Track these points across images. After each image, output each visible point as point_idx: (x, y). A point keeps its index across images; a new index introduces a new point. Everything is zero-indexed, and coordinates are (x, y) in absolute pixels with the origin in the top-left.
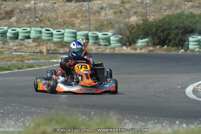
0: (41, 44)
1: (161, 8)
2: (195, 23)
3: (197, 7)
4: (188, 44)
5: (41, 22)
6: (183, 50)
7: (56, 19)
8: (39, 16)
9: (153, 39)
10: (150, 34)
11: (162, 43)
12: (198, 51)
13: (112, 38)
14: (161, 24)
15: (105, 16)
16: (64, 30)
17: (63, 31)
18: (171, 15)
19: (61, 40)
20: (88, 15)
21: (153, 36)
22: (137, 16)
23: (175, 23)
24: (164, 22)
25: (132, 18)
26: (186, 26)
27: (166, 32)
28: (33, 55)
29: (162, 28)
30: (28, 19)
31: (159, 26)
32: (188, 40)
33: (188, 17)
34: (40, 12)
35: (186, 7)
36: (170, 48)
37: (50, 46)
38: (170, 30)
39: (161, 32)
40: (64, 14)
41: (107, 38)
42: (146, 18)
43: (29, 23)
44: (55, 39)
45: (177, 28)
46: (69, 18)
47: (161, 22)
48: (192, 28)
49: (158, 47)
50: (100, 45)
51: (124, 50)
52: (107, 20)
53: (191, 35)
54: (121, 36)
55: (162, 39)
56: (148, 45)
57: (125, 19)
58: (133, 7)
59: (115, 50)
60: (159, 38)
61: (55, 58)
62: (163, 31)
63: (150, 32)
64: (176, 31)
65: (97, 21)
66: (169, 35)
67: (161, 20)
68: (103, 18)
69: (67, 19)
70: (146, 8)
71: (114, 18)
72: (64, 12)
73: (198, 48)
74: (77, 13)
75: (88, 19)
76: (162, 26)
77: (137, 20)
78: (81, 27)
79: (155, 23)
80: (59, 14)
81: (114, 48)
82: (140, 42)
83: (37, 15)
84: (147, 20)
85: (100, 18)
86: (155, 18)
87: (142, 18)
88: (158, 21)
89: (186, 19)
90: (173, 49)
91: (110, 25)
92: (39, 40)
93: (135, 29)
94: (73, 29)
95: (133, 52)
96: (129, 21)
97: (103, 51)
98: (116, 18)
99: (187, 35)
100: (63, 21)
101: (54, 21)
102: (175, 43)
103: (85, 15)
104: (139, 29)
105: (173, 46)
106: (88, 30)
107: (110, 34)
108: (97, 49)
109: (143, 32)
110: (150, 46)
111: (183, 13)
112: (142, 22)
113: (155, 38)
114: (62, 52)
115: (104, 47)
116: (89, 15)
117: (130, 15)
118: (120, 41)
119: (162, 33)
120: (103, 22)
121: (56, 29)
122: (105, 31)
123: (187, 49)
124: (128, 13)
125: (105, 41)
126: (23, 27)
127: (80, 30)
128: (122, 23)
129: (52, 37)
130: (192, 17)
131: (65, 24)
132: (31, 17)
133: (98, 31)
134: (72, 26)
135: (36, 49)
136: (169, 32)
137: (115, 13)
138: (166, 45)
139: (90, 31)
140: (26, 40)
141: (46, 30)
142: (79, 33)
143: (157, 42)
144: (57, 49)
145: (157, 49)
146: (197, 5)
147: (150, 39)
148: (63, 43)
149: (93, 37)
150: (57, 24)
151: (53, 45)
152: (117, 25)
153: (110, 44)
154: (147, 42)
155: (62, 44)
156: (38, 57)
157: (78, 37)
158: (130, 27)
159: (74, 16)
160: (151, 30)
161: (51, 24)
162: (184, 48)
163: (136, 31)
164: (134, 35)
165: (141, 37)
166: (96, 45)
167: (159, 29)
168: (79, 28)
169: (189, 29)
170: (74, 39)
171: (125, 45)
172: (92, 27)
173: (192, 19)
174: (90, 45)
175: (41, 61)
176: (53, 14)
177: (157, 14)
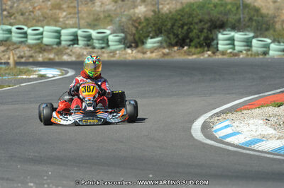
0: (11, 48)
2: (226, 14)
4: (217, 44)
5: (10, 17)
6: (209, 53)
7: (33, 12)
8: (7, 8)
9: (168, 37)
10: (163, 31)
11: (181, 42)
12: (231, 53)
13: (111, 38)
14: (179, 17)
15: (101, 6)
16: (43, 27)
17: (41, 29)
18: (193, 4)
19: (39, 41)
20: (76, 5)
21: (169, 33)
22: (146, 6)
23: (199, 15)
24: (183, 14)
25: (139, 7)
26: (213, 19)
27: (186, 28)
29: (181, 22)
31: (176, 20)
32: (217, 37)
33: (215, 6)
34: (9, 3)
36: (193, 50)
37: (24, 51)
38: (191, 24)
39: (179, 27)
40: (43, 4)
41: (104, 37)
42: (158, 8)
44: (30, 41)
45: (201, 21)
46: (51, 10)
47: (179, 14)
48: (222, 21)
49: (176, 48)
50: (94, 48)
51: (129, 54)
52: (104, 11)
53: (221, 31)
54: (123, 35)
55: (180, 37)
56: (161, 47)
57: (129, 9)
59: (116, 54)
60: (176, 35)
61: (25, 73)
62: (182, 27)
63: (164, 28)
64: (200, 26)
65: (89, 14)
66: (190, 32)
67: (180, 10)
68: (98, 9)
71: (113, 8)
72: (43, 2)
73: (230, 48)
74: (62, 2)
75: (76, 11)
76: (180, 20)
77: (146, 11)
78: (67, 22)
79: (170, 16)
80: (36, 5)
81: (114, 52)
82: (151, 43)
83: (4, 7)
84: (159, 12)
85: (94, 9)
86: (170, 8)
87: (153, 8)
88: (173, 11)
89: (213, 8)
90: (199, 50)
91: (108, 18)
92: (8, 42)
93: (144, 24)
94: (56, 26)
95: (140, 56)
96: (134, 13)
98: (116, 10)
99: (216, 30)
100: (42, 14)
101: (30, 15)
102: (199, 43)
103: (72, 5)
104: (148, 25)
105: (196, 47)
106: (76, 28)
107: (108, 32)
108: (90, 53)
109: (154, 28)
110: (164, 48)
112: (153, 14)
113: (171, 36)
114: (40, 59)
115: (100, 51)
116: (78, 5)
117: (136, 4)
118: (120, 42)
119: (180, 30)
120: (99, 15)
121: (32, 26)
122: (100, 29)
123: (215, 50)
124: (134, 2)
125: (101, 42)
127: (65, 27)
128: (125, 15)
129: (26, 37)
130: (222, 5)
133: (91, 28)
134: (55, 21)
135: (4, 55)
136: (190, 28)
137: (115, 1)
138: (186, 45)
139: (80, 29)
141: (18, 28)
142: (63, 32)
143: (174, 41)
144: (33, 54)
145: (175, 52)
147: (164, 38)
148: (42, 46)
149: (85, 37)
150: (34, 19)
151: (28, 49)
153: (108, 46)
154: (161, 42)
155: (41, 48)
156: (2, 72)
157: (63, 38)
158: (135, 21)
159: (58, 7)
160: (166, 25)
161: (25, 19)
162: (212, 49)
163: (145, 26)
164: (141, 32)
165: (151, 35)
166: (89, 48)
167: (177, 24)
168: (64, 23)
169: (218, 23)
170: (58, 40)
171: (130, 47)
172: (82, 22)
173: (222, 9)
174: (81, 48)
175: (4, 78)
176: (28, 5)
177: (174, 2)
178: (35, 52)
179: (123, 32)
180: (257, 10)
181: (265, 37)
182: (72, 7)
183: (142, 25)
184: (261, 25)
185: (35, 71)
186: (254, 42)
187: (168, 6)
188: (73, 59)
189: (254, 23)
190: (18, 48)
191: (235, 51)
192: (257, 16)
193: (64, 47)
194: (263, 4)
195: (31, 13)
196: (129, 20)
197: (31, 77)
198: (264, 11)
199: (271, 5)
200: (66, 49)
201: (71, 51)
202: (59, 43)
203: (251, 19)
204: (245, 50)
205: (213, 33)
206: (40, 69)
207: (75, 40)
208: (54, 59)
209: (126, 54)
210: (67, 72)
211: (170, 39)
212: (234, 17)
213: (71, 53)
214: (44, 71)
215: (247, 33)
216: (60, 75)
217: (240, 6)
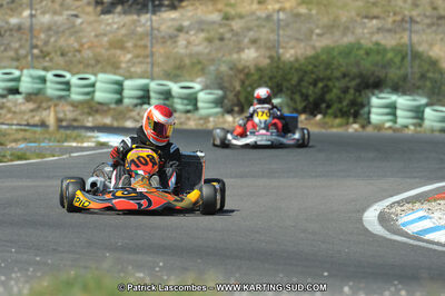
0: (44, 105)
1: (312, 32)
2: (384, 67)
3: (389, 31)
4: (369, 113)
5: (44, 57)
6: (356, 126)
7: (79, 51)
8: (39, 43)
9: (292, 99)
10: (284, 89)
11: (312, 108)
12: (390, 128)
13: (202, 96)
14: (310, 67)
15: (186, 47)
16: (95, 75)
17: (92, 78)
18: (333, 49)
19: (88, 97)
20: (149, 44)
21: (293, 93)
22: (257, 49)
23: (341, 66)
24: (317, 64)
25: (246, 51)
26: (364, 72)
27: (320, 85)
28: (25, 130)
29: (313, 76)
30: (16, 51)
31: (305, 72)
32: (369, 103)
33: (367, 54)
34: (43, 36)
36: (329, 120)
37: (64, 112)
38: (329, 79)
39: (310, 84)
40: (95, 40)
41: (191, 94)
42: (277, 52)
43: (18, 60)
44: (75, 96)
45: (344, 76)
46: (107, 49)
47: (310, 63)
48: (378, 77)
49: (303, 117)
51: (229, 122)
52: (191, 55)
53: (376, 92)
54: (220, 92)
57: (230, 54)
58: (249, 29)
59: (209, 122)
60: (305, 97)
61: (75, 140)
62: (315, 84)
63: (285, 84)
64: (343, 83)
65: (168, 58)
66: (328, 92)
67: (312, 57)
68: (182, 51)
69: (103, 51)
70: (278, 30)
71: (207, 51)
72: (96, 36)
73: (388, 121)
74: (125, 39)
75: (148, 52)
76: (313, 72)
77: (258, 57)
78: (133, 69)
79: (297, 65)
80: (84, 40)
81: (206, 118)
83: (35, 41)
84: (279, 58)
85: (176, 50)
86: (296, 53)
87: (268, 54)
88: (302, 61)
89: (364, 57)
90: (338, 121)
91: (196, 66)
92: (40, 96)
93: (256, 77)
94: (115, 74)
96: (240, 60)
97: (181, 124)
98: (209, 54)
99: (367, 91)
100: (94, 56)
101: (75, 56)
102: (341, 110)
103: (142, 43)
104: (261, 78)
105: (336, 117)
106: (147, 78)
107: (197, 86)
109: (270, 84)
111: (359, 43)
112: (268, 61)
113: (297, 97)
114: (89, 124)
115: (184, 116)
116: (152, 43)
117: (242, 46)
118: (218, 102)
119: (311, 87)
120: (182, 60)
121: (77, 73)
122: (186, 81)
123: (365, 122)
124: (238, 42)
125: (185, 102)
126: (5, 68)
127: (130, 76)
128: (224, 62)
129: (69, 90)
130: (378, 52)
131: (98, 62)
132: (21, 46)
133: (171, 80)
134: (114, 66)
135: (34, 117)
136: (326, 86)
137: (210, 40)
138: (320, 113)
139: (153, 79)
140: (11, 97)
141: (56, 76)
142: (127, 83)
143: (300, 106)
144: (80, 117)
145: (301, 122)
146: (389, 26)
148: (93, 104)
149: (161, 93)
150: (80, 62)
151: (71, 108)
152: (212, 68)
153: (196, 108)
155: (91, 108)
156: (38, 136)
157: (126, 93)
158: (241, 71)
159: (119, 45)
160: (289, 81)
161: (66, 62)
162: (360, 120)
164: (249, 89)
167: (306, 78)
168: (129, 71)
169: (371, 81)
170: (118, 96)
171: (230, 112)
172: (157, 70)
173: (379, 58)
175: (42, 145)
176: (72, 40)
177: (302, 45)
178: (82, 114)
179: (221, 88)
180: (434, 63)
182: (140, 47)
183: (252, 78)
184: (439, 86)
185: (90, 137)
186: (428, 112)
187: (292, 51)
189: (428, 84)
191: (397, 126)
192: (434, 72)
193: (127, 107)
194: (442, 54)
195: (77, 54)
196: (231, 69)
197: (85, 145)
200: (131, 111)
201: (139, 114)
202: (120, 101)
203: (423, 77)
204: (414, 125)
205: (363, 95)
206: (96, 134)
207: (145, 98)
208: (111, 124)
209: (225, 122)
211: (295, 102)
212: (398, 72)
213: (138, 117)
214: (103, 138)
215: (417, 98)
217: (407, 54)
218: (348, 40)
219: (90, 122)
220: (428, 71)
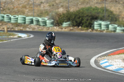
0: (4, 24)
1: (78, 3)
2: (98, 13)
3: (99, 3)
4: (94, 26)
5: (4, 10)
6: (90, 30)
7: (13, 9)
8: (2, 6)
10: (70, 20)
11: (78, 24)
12: (100, 30)
13: (48, 21)
14: (78, 14)
15: (43, 8)
16: (18, 15)
17: (17, 16)
18: (84, 8)
19: (16, 22)
20: (33, 7)
21: (73, 21)
22: (63, 8)
23: (86, 13)
25: (60, 9)
26: (93, 15)
27: (81, 18)
29: (79, 16)
31: (76, 15)
32: (94, 23)
34: (3, 4)
35: (93, 3)
36: (83, 28)
37: (9, 26)
38: (83, 17)
39: (78, 18)
40: (18, 6)
41: (44, 21)
42: (69, 9)
45: (87, 16)
46: (21, 8)
47: (78, 13)
49: (76, 27)
50: (40, 25)
51: (55, 29)
52: (45, 10)
53: (96, 20)
54: (53, 20)
56: (69, 26)
57: (56, 9)
58: (61, 3)
60: (76, 22)
61: (12, 35)
62: (79, 18)
63: (71, 18)
64: (87, 18)
65: (38, 11)
67: (78, 11)
70: (69, 3)
71: (49, 9)
72: (18, 5)
73: (99, 28)
74: (26, 5)
75: (33, 9)
76: (78, 15)
77: (63, 11)
78: (28, 14)
79: (74, 13)
80: (15, 6)
81: (49, 28)
82: (65, 24)
83: (1, 6)
84: (69, 11)
85: (40, 8)
87: (66, 10)
88: (75, 11)
89: (93, 11)
90: (85, 29)
91: (46, 13)
92: (3, 22)
94: (23, 15)
95: (60, 30)
96: (58, 11)
97: (42, 29)
98: (50, 9)
99: (93, 20)
100: (18, 10)
101: (12, 10)
102: (86, 25)
103: (31, 6)
104: (64, 16)
105: (85, 27)
106: (32, 16)
107: (46, 19)
108: (38, 28)
109: (67, 18)
110: (71, 27)
111: (91, 7)
112: (66, 12)
113: (74, 22)
115: (43, 27)
118: (52, 23)
120: (42, 11)
121: (13, 15)
122: (43, 17)
123: (93, 29)
124: (58, 6)
125: (43, 23)
127: (28, 16)
128: (54, 12)
129: (11, 20)
130: (96, 9)
134: (23, 13)
136: (82, 19)
137: (50, 6)
138: (80, 26)
139: (34, 17)
141: (7, 16)
142: (27, 18)
143: (75, 24)
145: (75, 29)
146: (99, 2)
149: (36, 21)
150: (14, 12)
151: (11, 25)
152: (51, 13)
153: (46, 25)
154: (69, 24)
155: (17, 25)
156: (2, 34)
157: (27, 21)
158: (58, 15)
159: (25, 7)
160: (72, 17)
161: (10, 12)
162: (91, 28)
163: (63, 17)
164: (61, 19)
165: (65, 21)
166: (38, 25)
169: (95, 17)
171: (56, 26)
172: (35, 14)
173: (96, 11)
174: (34, 25)
175: (3, 37)
176: (11, 6)
177: (75, 7)
178: (14, 26)
180: (112, 12)
181: (115, 24)
182: (31, 8)
183: (61, 16)
184: (113, 19)
185: (16, 35)
186: (110, 26)
188: (31, 30)
189: (110, 18)
190: (7, 24)
191: (102, 30)
192: (112, 15)
196: (56, 14)
197: (15, 37)
198: (115, 13)
199: (118, 10)
200: (28, 25)
201: (30, 26)
202: (25, 23)
203: (109, 16)
204: (106, 29)
206: (18, 33)
207: (32, 22)
208: (23, 30)
210: (30, 36)
212: (102, 15)
213: (30, 27)
214: (20, 35)
215: (107, 22)
216: (27, 37)
217: (104, 10)
218: (88, 6)
219: (16, 29)
220: (110, 14)
